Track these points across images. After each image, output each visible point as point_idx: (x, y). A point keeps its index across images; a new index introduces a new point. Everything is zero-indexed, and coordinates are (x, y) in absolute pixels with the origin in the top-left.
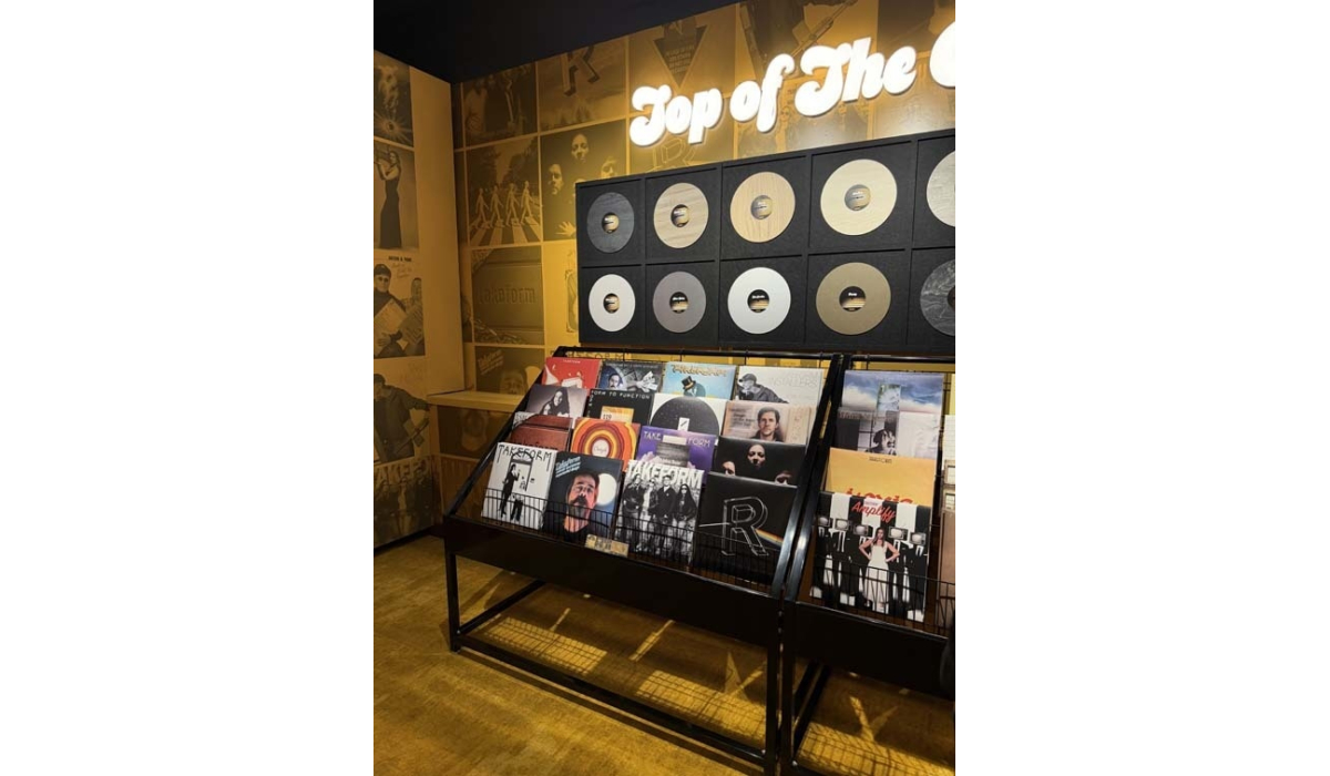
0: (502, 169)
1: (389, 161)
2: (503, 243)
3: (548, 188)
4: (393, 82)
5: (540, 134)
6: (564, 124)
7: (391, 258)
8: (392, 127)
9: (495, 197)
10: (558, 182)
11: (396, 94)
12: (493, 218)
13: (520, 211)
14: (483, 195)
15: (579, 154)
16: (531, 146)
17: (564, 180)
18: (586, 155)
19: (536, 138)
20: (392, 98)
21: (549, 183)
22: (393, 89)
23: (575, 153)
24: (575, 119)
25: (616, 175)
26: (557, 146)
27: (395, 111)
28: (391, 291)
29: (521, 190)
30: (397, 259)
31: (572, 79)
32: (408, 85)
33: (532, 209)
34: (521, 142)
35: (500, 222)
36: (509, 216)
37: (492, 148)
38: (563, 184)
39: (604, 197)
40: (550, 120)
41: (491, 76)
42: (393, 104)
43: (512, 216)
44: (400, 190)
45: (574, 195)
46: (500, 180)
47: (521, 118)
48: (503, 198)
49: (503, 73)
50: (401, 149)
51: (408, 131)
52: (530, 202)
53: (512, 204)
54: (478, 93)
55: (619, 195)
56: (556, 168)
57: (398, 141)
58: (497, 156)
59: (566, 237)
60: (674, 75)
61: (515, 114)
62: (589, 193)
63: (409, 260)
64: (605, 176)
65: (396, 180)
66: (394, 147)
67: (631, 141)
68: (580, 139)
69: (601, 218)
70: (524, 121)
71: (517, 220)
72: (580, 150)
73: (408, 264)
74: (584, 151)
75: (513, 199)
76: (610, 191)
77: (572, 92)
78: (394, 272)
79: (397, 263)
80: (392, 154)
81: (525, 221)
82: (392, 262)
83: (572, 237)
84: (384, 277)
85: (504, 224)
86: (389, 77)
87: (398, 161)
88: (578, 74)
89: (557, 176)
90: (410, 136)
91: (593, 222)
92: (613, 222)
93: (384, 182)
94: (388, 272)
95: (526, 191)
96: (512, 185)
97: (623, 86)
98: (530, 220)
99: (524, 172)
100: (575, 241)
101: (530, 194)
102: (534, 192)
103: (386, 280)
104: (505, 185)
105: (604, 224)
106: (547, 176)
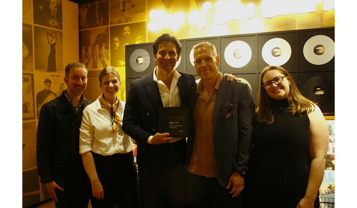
0: (93, 39)
1: (52, 36)
2: (93, 68)
3: (113, 47)
4: (55, 5)
5: (110, 26)
6: (120, 22)
7: (51, 76)
8: (54, 23)
9: (90, 50)
10: (117, 44)
11: (56, 9)
12: (88, 59)
13: (100, 56)
14: (85, 49)
15: (127, 34)
16: (106, 30)
17: (120, 44)
18: (130, 34)
19: (108, 27)
20: (55, 11)
21: (114, 45)
22: (55, 8)
23: (125, 34)
24: (125, 20)
25: (142, 42)
26: (117, 31)
27: (55, 16)
28: (51, 90)
29: (101, 47)
30: (54, 76)
31: (124, 6)
32: (61, 6)
33: (106, 55)
34: (102, 29)
35: (91, 60)
36: (95, 58)
37: (89, 31)
38: (120, 45)
39: (136, 51)
40: (114, 20)
41: (90, 3)
42: (55, 13)
43: (97, 58)
44: (56, 48)
45: (124, 50)
46: (92, 43)
47: (102, 19)
48: (93, 50)
49: (95, 2)
50: (57, 31)
51: (60, 23)
52: (105, 52)
53: (97, 53)
54: (84, 9)
55: (143, 50)
56: (116, 39)
57: (56, 28)
58: (91, 34)
59: (120, 66)
60: (166, 6)
61: (99, 18)
62: (130, 49)
63: (59, 76)
64: (137, 42)
65: (55, 44)
66: (54, 31)
67: (148, 30)
68: (127, 28)
69: (136, 58)
70: (103, 21)
71: (99, 59)
72: (127, 32)
73: (58, 78)
74: (129, 33)
75: (98, 51)
76: (140, 48)
77: (124, 10)
78: (52, 81)
79: (54, 78)
80: (54, 34)
81: (102, 60)
82: (52, 77)
83: (123, 66)
84: (48, 84)
85: (93, 61)
86: (54, 3)
87: (56, 36)
88: (126, 4)
89: (117, 42)
90: (61, 26)
91: (132, 60)
92: (141, 60)
93: (50, 45)
94: (50, 82)
95: (103, 48)
96: (97, 45)
97: (146, 9)
98: (105, 59)
99: (102, 40)
100: (124, 68)
101: (105, 49)
102: (107, 48)
103: (49, 85)
104: (94, 45)
105: (137, 61)
106: (113, 42)
